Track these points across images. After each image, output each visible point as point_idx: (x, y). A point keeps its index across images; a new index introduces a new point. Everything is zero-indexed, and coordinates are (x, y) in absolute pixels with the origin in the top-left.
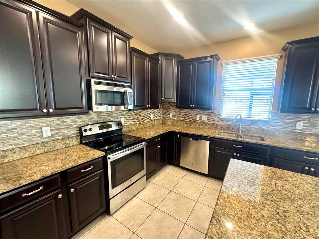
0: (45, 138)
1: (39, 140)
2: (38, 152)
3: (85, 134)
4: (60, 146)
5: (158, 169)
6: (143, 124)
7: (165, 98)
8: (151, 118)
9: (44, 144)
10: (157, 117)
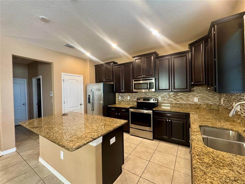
1: (127, 100)
2: (126, 104)
3: (137, 101)
4: (131, 103)
5: (169, 139)
6: (181, 104)
7: (195, 82)
8: (195, 101)
9: (127, 101)
10: (207, 102)
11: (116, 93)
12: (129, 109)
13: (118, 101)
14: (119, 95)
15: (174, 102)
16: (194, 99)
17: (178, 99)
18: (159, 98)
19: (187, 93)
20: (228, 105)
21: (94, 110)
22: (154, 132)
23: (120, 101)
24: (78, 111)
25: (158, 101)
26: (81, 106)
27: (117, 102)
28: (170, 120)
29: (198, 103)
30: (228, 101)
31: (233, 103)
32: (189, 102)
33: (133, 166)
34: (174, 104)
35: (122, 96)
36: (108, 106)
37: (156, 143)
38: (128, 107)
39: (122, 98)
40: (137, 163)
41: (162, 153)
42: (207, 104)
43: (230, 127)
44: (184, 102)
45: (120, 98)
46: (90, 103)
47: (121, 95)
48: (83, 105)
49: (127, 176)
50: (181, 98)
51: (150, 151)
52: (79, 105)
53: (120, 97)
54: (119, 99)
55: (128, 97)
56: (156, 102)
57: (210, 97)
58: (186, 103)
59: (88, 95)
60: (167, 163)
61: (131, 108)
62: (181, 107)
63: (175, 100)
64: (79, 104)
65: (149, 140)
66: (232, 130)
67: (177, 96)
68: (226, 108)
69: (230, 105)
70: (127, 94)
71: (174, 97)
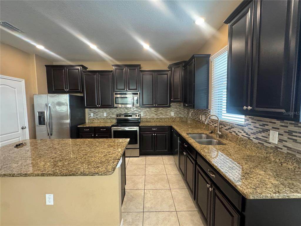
0: (105, 117)
1: (103, 117)
2: (102, 122)
3: (117, 118)
4: (109, 121)
5: (155, 151)
6: (161, 119)
7: (174, 99)
8: (172, 115)
9: (104, 119)
10: (180, 115)
11: (86, 109)
12: (111, 127)
13: (89, 119)
14: (91, 111)
15: (155, 117)
16: (171, 113)
17: (159, 114)
18: (141, 114)
19: (166, 108)
20: (195, 117)
21: (53, 134)
22: (140, 149)
23: (93, 119)
24: (18, 138)
25: (140, 116)
26: (23, 131)
27: (87, 121)
28: (155, 134)
29: (174, 117)
30: (195, 114)
31: (199, 116)
32: (168, 116)
33: (133, 184)
34: (155, 119)
35: (94, 113)
36: (78, 126)
37: (143, 158)
38: (109, 125)
39: (96, 114)
40: (135, 181)
41: (152, 165)
42: (180, 117)
43: (202, 132)
44: (164, 117)
45: (92, 115)
46: (45, 124)
47: (93, 111)
48: (27, 130)
49: (132, 194)
50: (161, 113)
51: (142, 166)
52: (20, 130)
53: (93, 113)
54: (90, 117)
55: (104, 113)
56: (139, 117)
57: (182, 111)
58: (165, 117)
59: (39, 112)
60: (159, 171)
61: (113, 126)
62: (161, 121)
63: (156, 114)
64: (20, 128)
65: (136, 158)
66: (203, 134)
67: (158, 111)
68: (194, 120)
69: (197, 117)
70: (102, 109)
71: (155, 112)
